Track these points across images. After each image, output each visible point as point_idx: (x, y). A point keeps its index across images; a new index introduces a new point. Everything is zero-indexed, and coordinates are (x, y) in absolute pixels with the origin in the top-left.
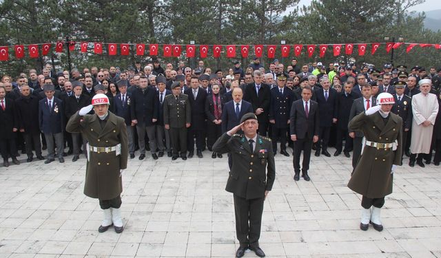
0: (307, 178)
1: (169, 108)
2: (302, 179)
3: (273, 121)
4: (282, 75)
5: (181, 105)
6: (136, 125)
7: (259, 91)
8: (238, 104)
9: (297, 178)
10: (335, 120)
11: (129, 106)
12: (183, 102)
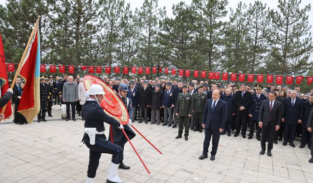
0: (270, 154)
1: (195, 100)
2: (266, 154)
3: (251, 115)
4: (258, 86)
5: (201, 99)
6: (173, 108)
7: (244, 95)
8: (215, 102)
9: (262, 153)
10: (300, 121)
11: (171, 97)
12: (203, 97)
